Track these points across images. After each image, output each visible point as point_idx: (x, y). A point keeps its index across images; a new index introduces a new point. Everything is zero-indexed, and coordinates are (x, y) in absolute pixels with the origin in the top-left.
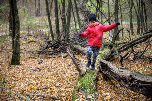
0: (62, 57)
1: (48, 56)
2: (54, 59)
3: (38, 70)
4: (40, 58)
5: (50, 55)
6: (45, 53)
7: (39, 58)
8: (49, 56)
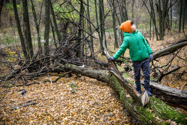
0: (50, 82)
1: (28, 82)
2: (39, 86)
3: (31, 105)
4: (17, 86)
5: (30, 80)
6: (23, 78)
7: (15, 86)
8: (30, 82)
